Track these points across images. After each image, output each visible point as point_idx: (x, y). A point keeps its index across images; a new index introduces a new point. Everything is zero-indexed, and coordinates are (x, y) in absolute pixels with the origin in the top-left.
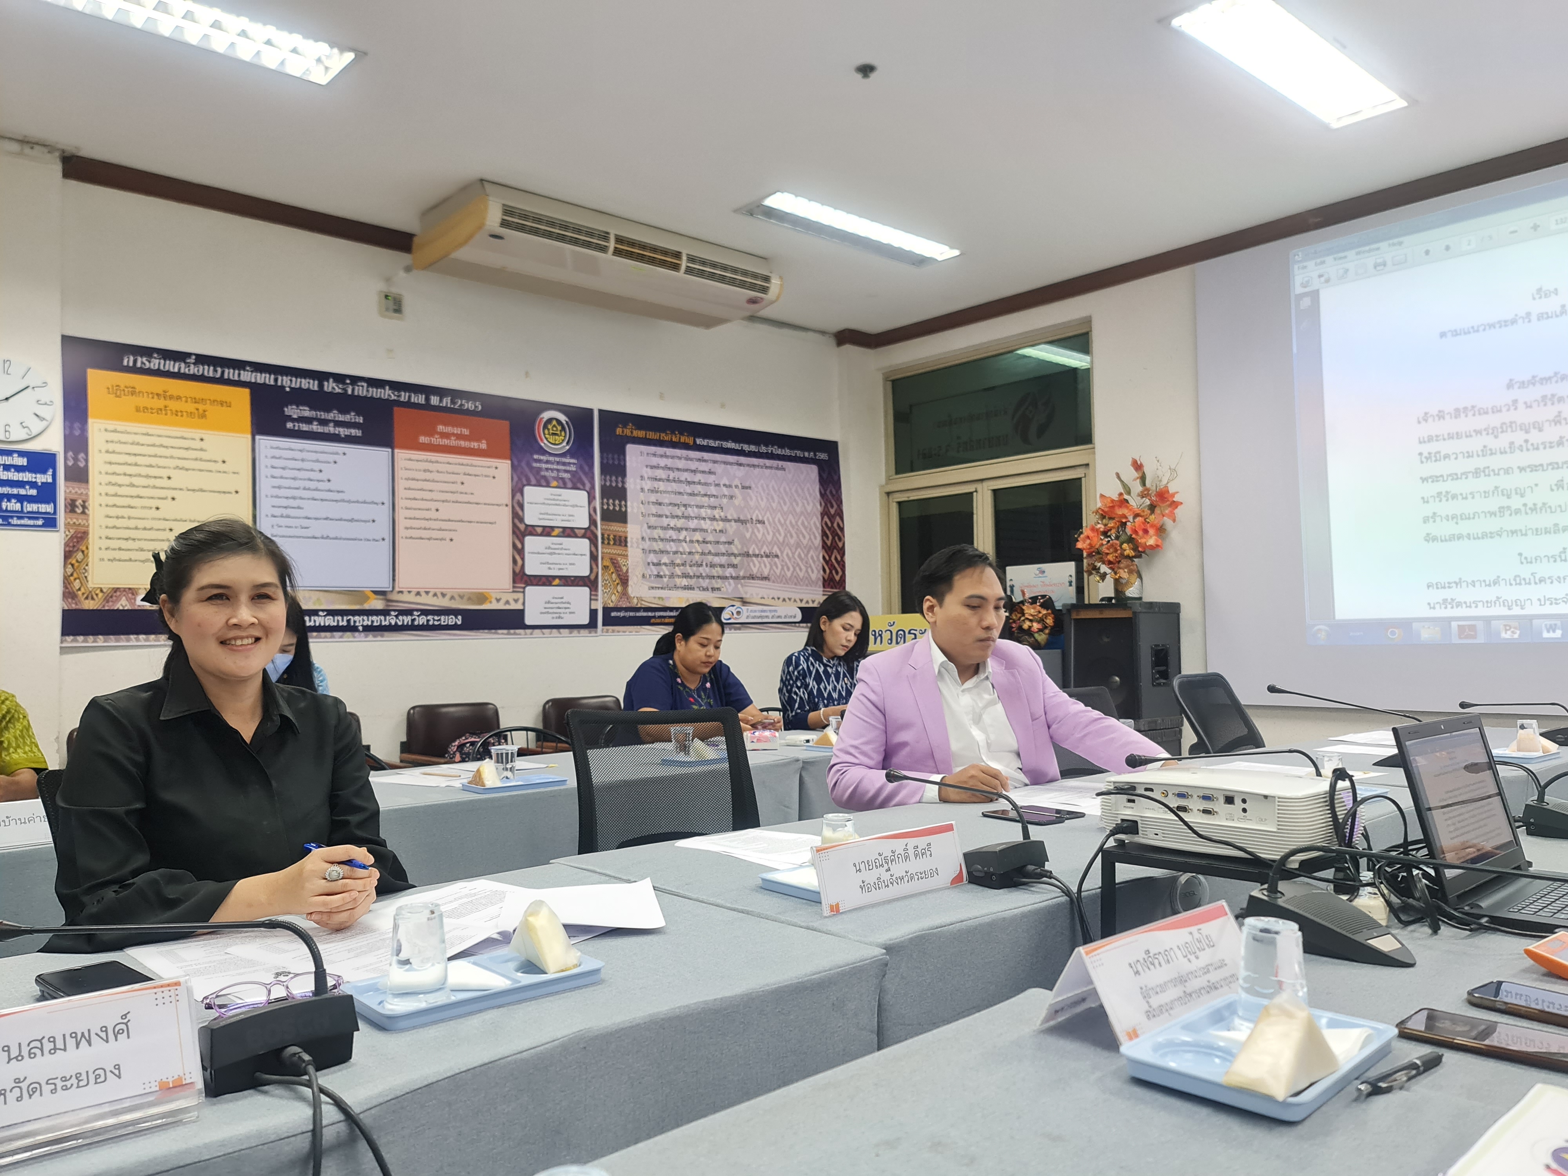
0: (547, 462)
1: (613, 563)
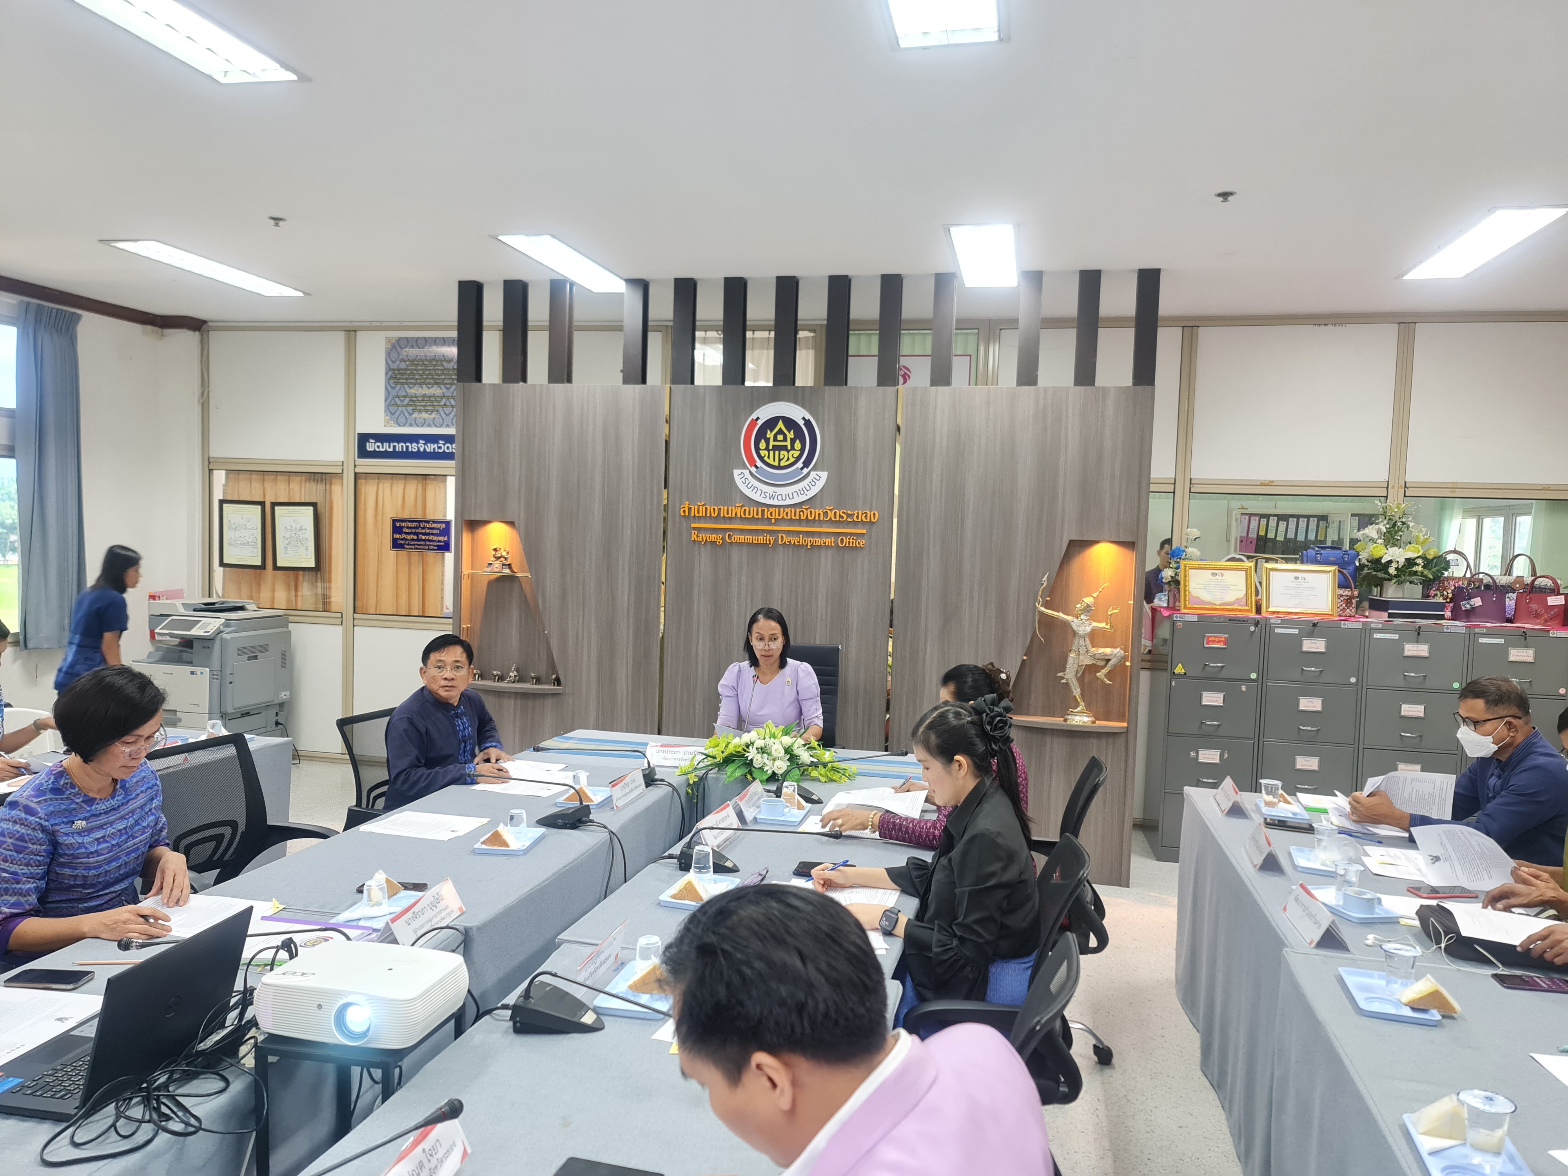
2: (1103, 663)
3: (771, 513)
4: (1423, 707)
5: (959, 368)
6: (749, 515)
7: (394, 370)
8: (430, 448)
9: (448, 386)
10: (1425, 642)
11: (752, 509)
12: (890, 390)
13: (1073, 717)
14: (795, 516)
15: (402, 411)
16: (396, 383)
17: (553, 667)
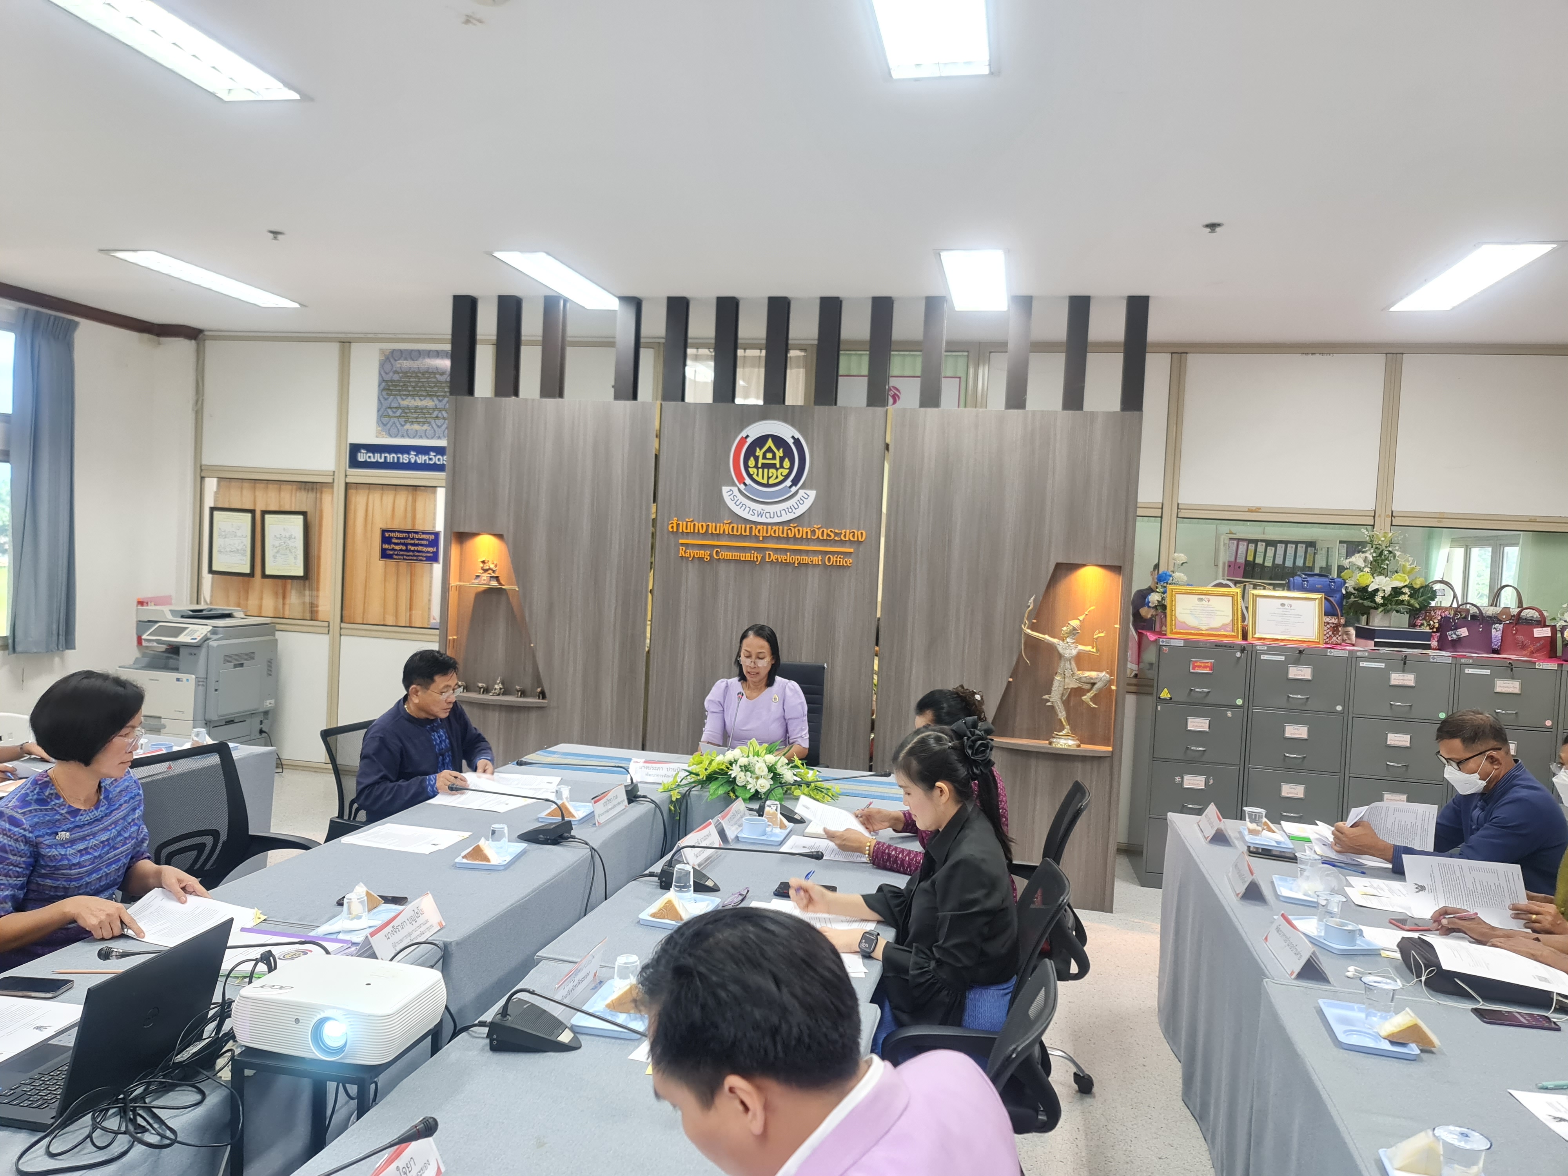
2: (1088, 687)
3: (759, 530)
4: (1409, 736)
5: (949, 391)
6: (737, 532)
7: (387, 381)
8: (422, 459)
9: (441, 398)
10: (1410, 671)
11: (740, 526)
12: (880, 410)
13: (1058, 740)
14: (783, 533)
15: (394, 423)
16: (390, 395)
17: (537, 679)
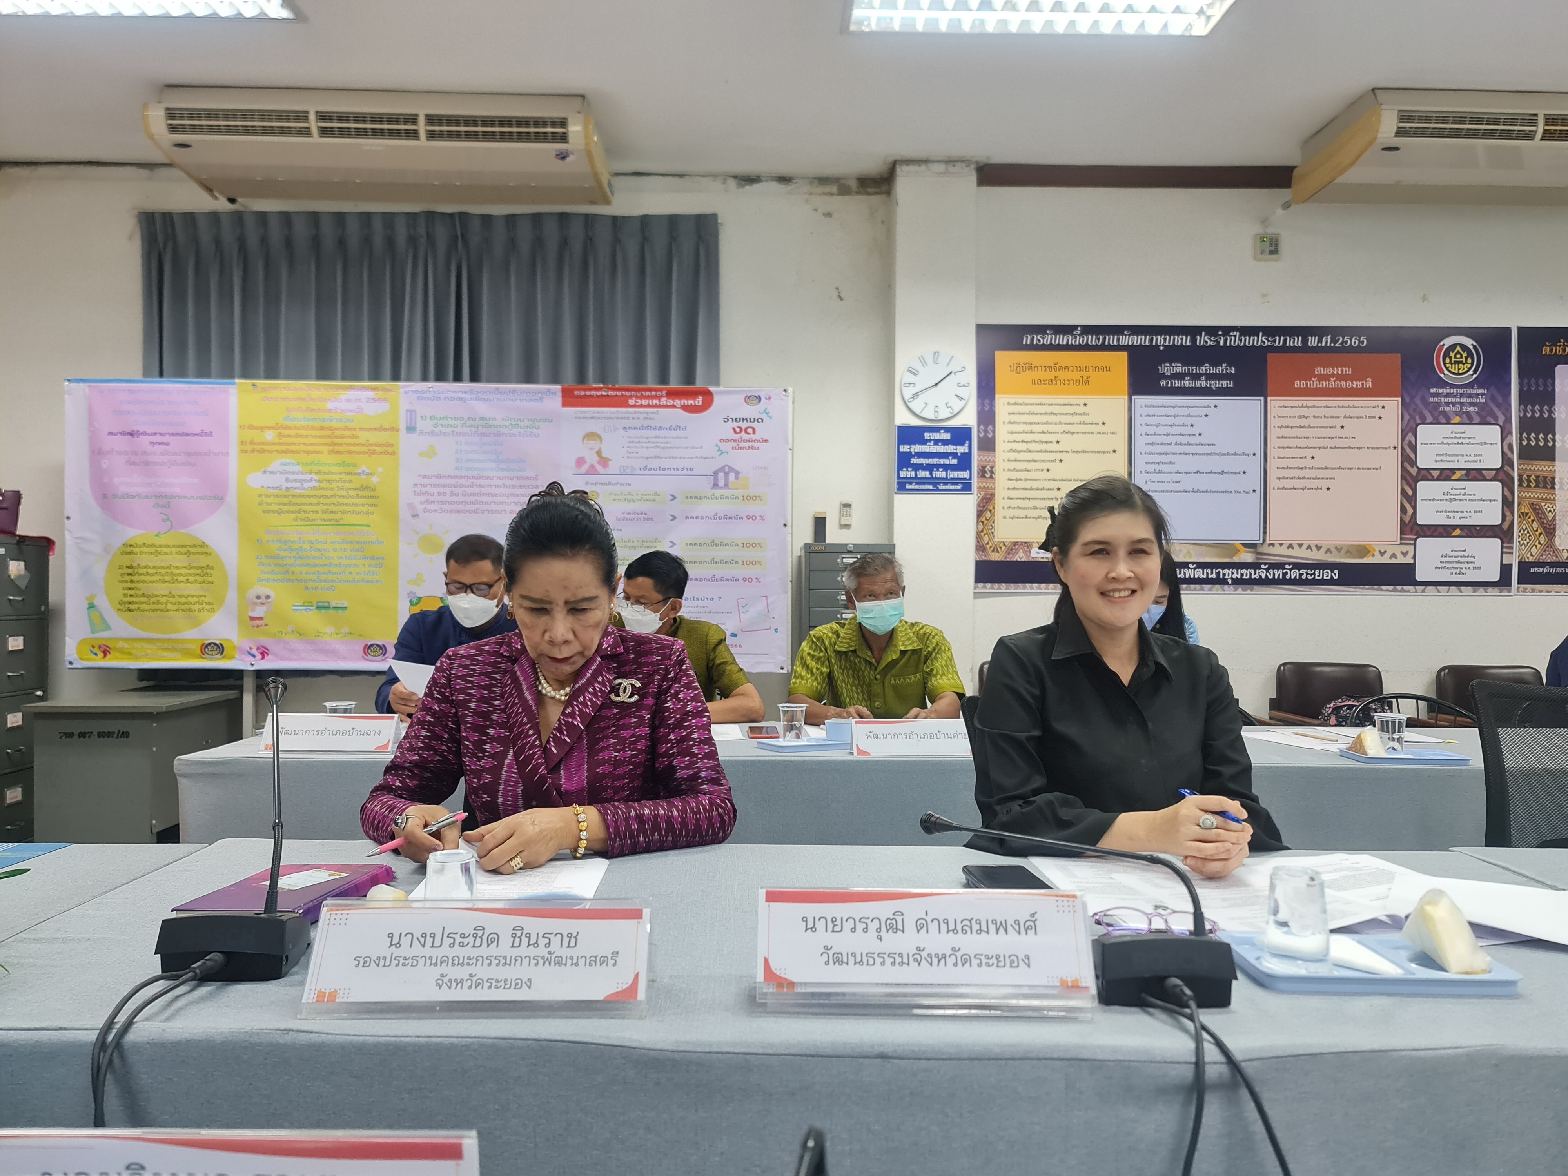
0: (1448, 395)
1: (1534, 509)
